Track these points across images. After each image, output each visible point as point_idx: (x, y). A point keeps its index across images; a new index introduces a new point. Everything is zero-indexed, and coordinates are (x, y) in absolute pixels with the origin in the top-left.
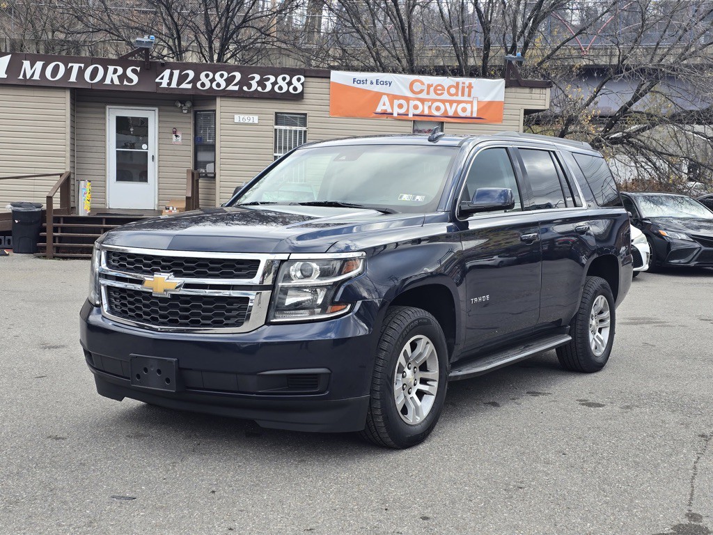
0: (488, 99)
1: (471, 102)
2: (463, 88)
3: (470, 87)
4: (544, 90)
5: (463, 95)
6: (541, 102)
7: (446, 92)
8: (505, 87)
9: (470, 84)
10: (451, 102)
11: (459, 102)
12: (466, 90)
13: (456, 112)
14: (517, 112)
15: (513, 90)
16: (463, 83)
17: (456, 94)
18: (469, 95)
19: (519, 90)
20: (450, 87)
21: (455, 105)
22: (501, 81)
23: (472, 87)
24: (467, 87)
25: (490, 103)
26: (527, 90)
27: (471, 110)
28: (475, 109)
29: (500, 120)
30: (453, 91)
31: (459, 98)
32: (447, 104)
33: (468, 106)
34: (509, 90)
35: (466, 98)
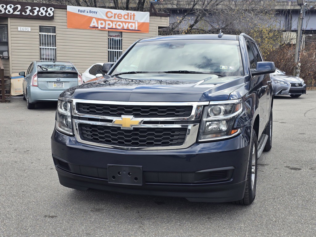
0: (142, 21)
1: (135, 23)
2: (131, 16)
3: (134, 15)
4: (167, 18)
5: (131, 19)
6: (166, 23)
7: (123, 17)
8: (150, 16)
9: (134, 14)
10: (126, 22)
11: (129, 23)
12: (132, 17)
13: (128, 27)
14: (155, 28)
15: (153, 17)
16: (131, 13)
17: (128, 19)
18: (134, 19)
19: (156, 17)
20: (125, 15)
21: (127, 24)
22: (148, 13)
23: (135, 16)
24: (133, 15)
25: (143, 23)
26: (159, 18)
27: (135, 26)
28: (137, 26)
29: (148, 31)
30: (126, 17)
31: (129, 20)
32: (124, 23)
33: (133, 25)
34: (151, 17)
35: (132, 21)
